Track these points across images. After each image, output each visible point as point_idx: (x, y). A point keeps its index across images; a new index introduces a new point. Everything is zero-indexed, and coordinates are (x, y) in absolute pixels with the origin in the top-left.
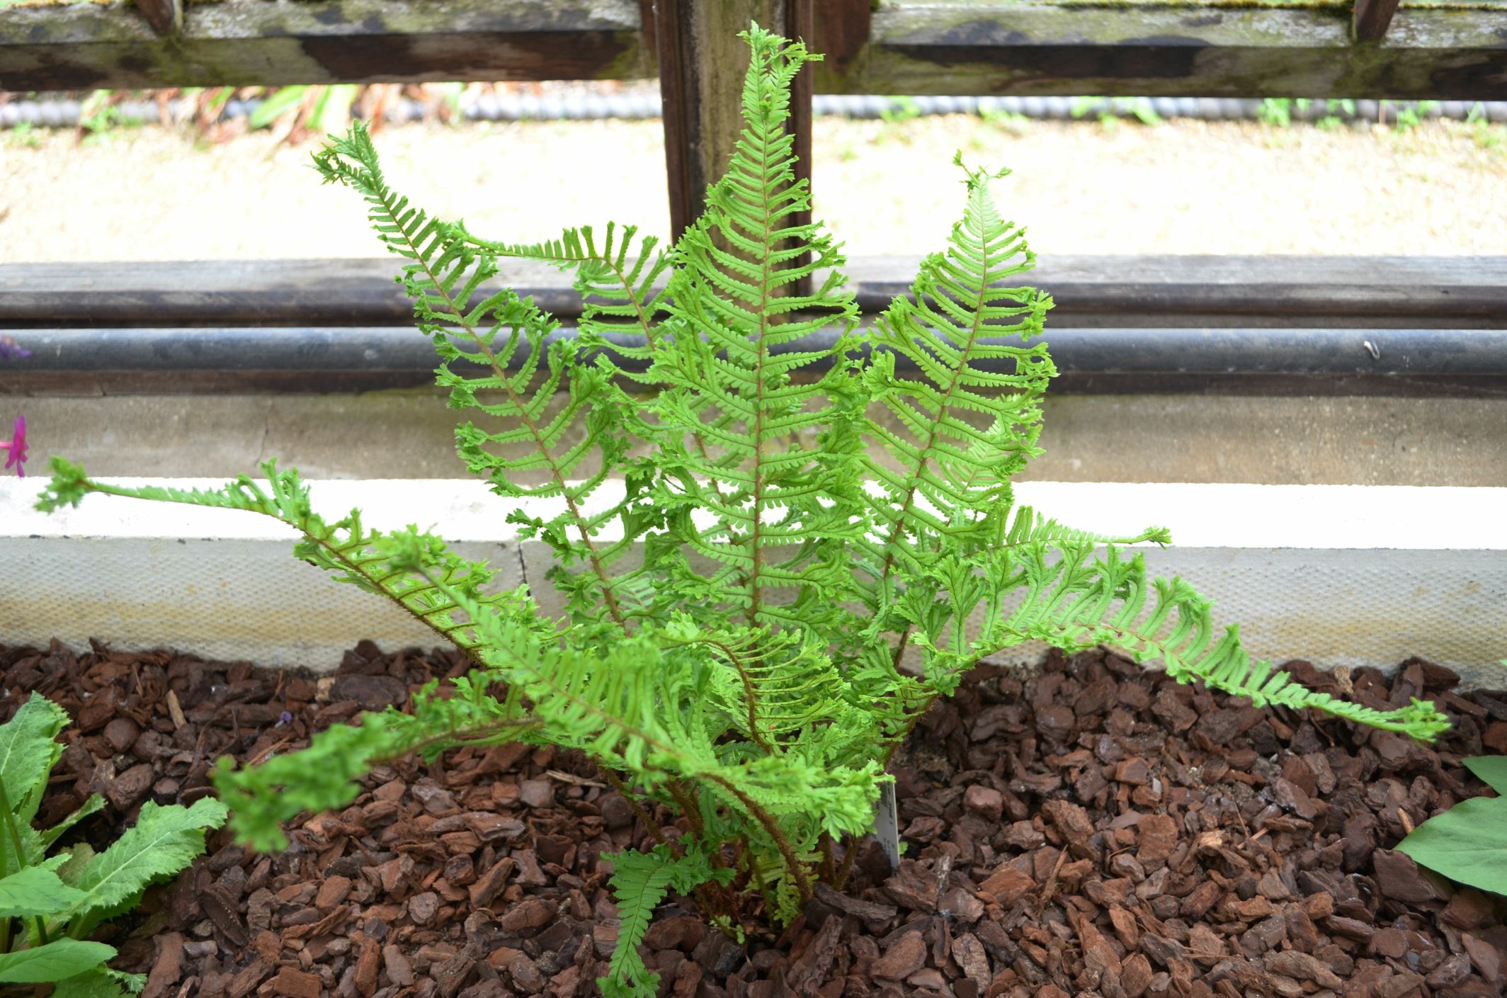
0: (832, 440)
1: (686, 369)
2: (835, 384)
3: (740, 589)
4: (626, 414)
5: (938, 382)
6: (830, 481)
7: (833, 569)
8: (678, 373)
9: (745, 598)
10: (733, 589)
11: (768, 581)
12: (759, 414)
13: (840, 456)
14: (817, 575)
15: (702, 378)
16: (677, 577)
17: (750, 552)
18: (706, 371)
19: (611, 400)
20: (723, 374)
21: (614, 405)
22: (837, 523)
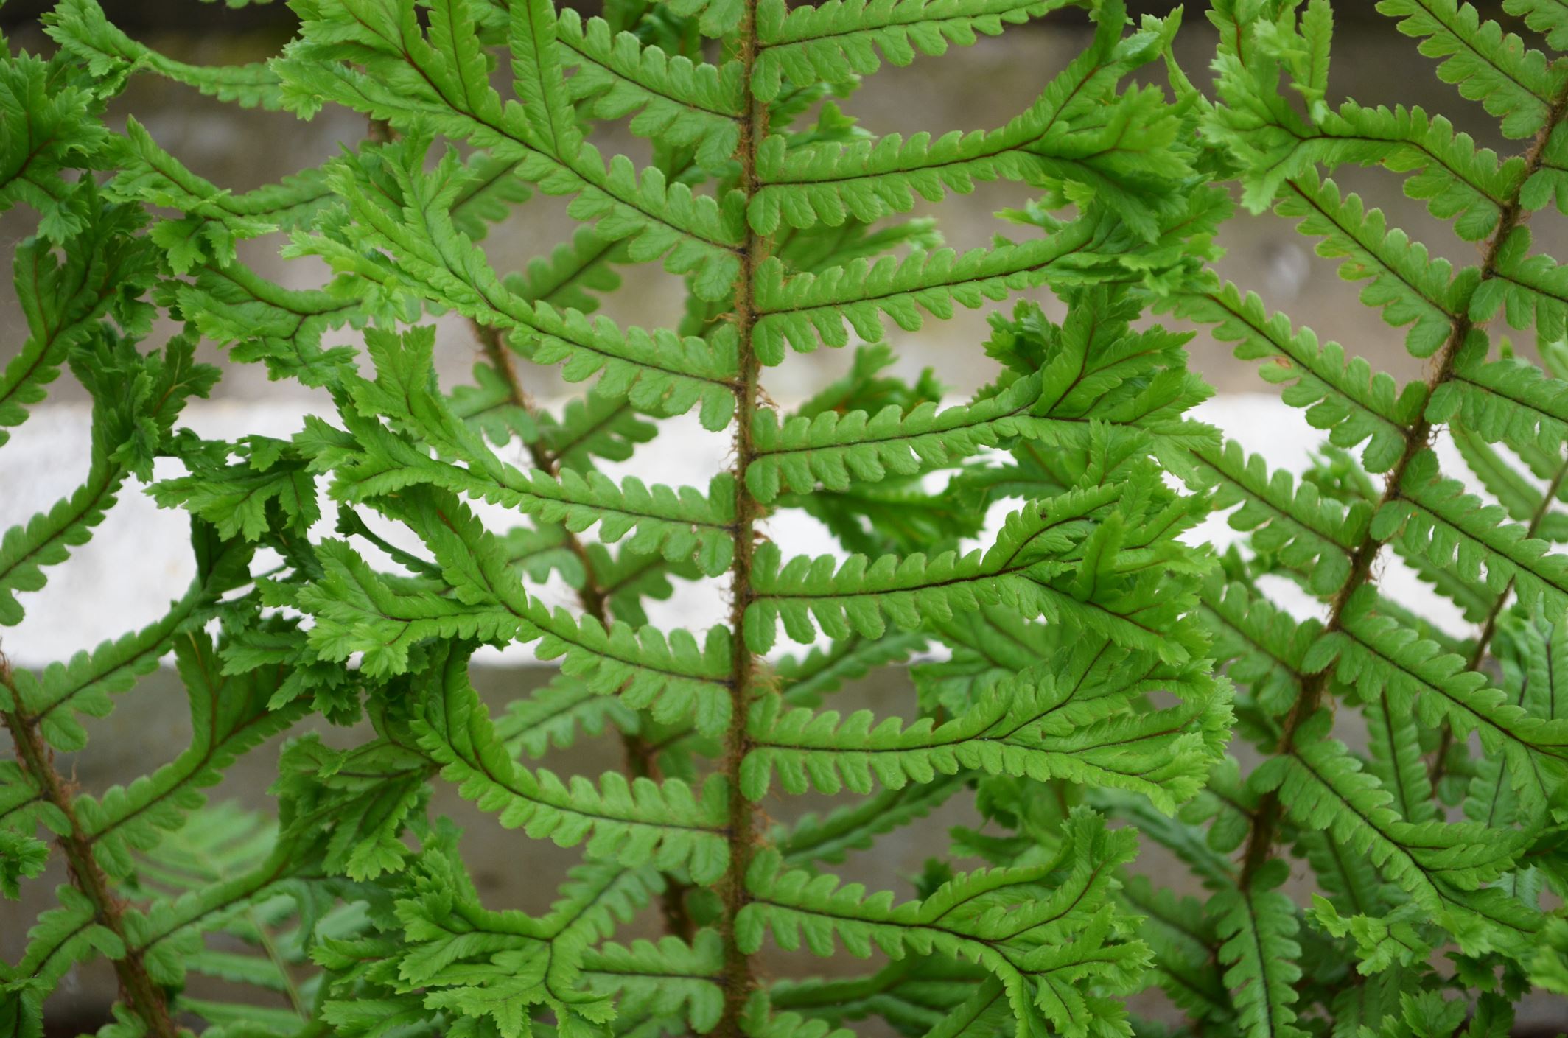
0: (1059, 371)
1: (437, 57)
2: (1090, 139)
3: (673, 952)
4: (182, 260)
5: (1493, 107)
6: (1054, 536)
7: (1064, 895)
8: (404, 75)
9: (693, 988)
10: (643, 952)
11: (788, 926)
12: (746, 246)
13: (1097, 430)
14: (998, 921)
15: (508, 93)
16: (416, 929)
17: (713, 808)
18: (523, 65)
19: (114, 194)
20: (594, 76)
21: (130, 213)
22: (1082, 712)
